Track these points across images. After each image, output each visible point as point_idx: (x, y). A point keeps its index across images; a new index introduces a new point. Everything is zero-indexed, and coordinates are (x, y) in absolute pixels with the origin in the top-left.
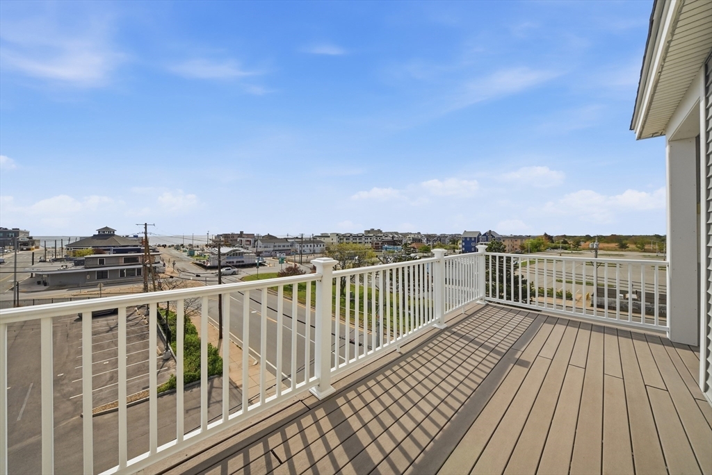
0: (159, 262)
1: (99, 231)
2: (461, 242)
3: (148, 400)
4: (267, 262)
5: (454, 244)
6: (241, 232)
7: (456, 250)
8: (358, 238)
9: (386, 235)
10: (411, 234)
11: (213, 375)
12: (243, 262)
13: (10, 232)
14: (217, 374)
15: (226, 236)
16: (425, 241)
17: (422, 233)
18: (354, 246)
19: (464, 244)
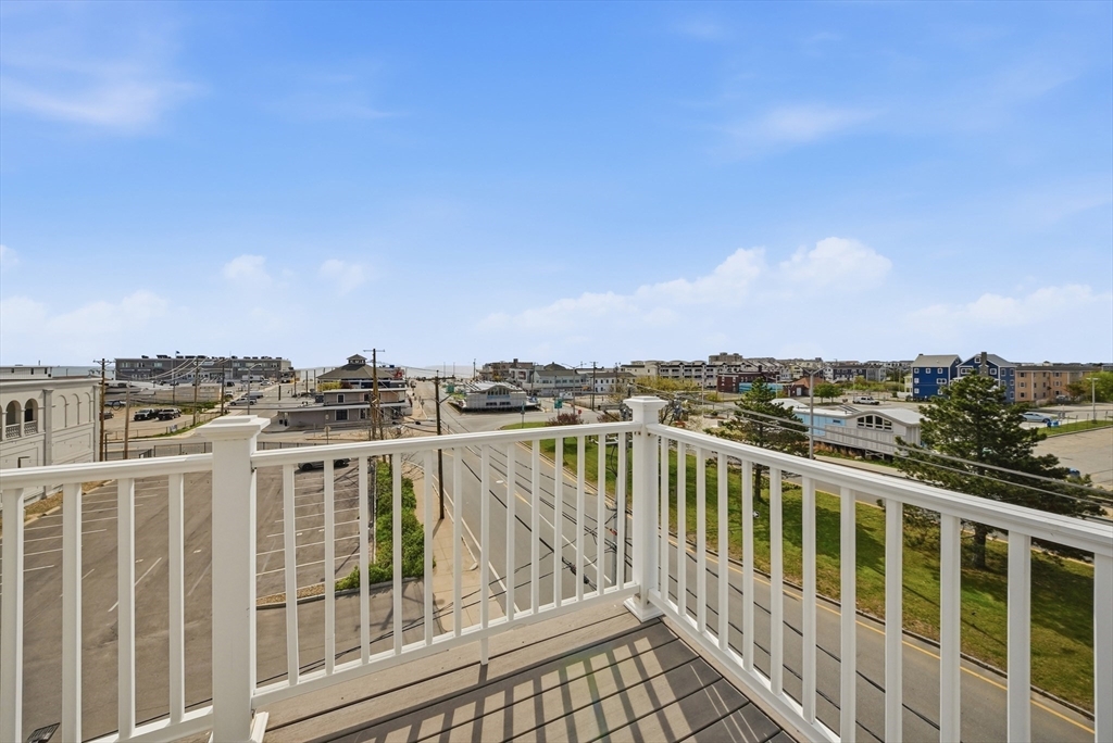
0: (403, 401)
1: (350, 359)
2: (911, 376)
3: (323, 598)
4: (543, 404)
5: (897, 380)
6: (516, 360)
7: (899, 393)
8: (693, 370)
9: (749, 363)
10: (802, 360)
11: (409, 576)
12: (508, 403)
13: (274, 361)
14: (414, 575)
15: (495, 366)
16: (829, 374)
17: (824, 360)
18: (687, 382)
19: (917, 381)
